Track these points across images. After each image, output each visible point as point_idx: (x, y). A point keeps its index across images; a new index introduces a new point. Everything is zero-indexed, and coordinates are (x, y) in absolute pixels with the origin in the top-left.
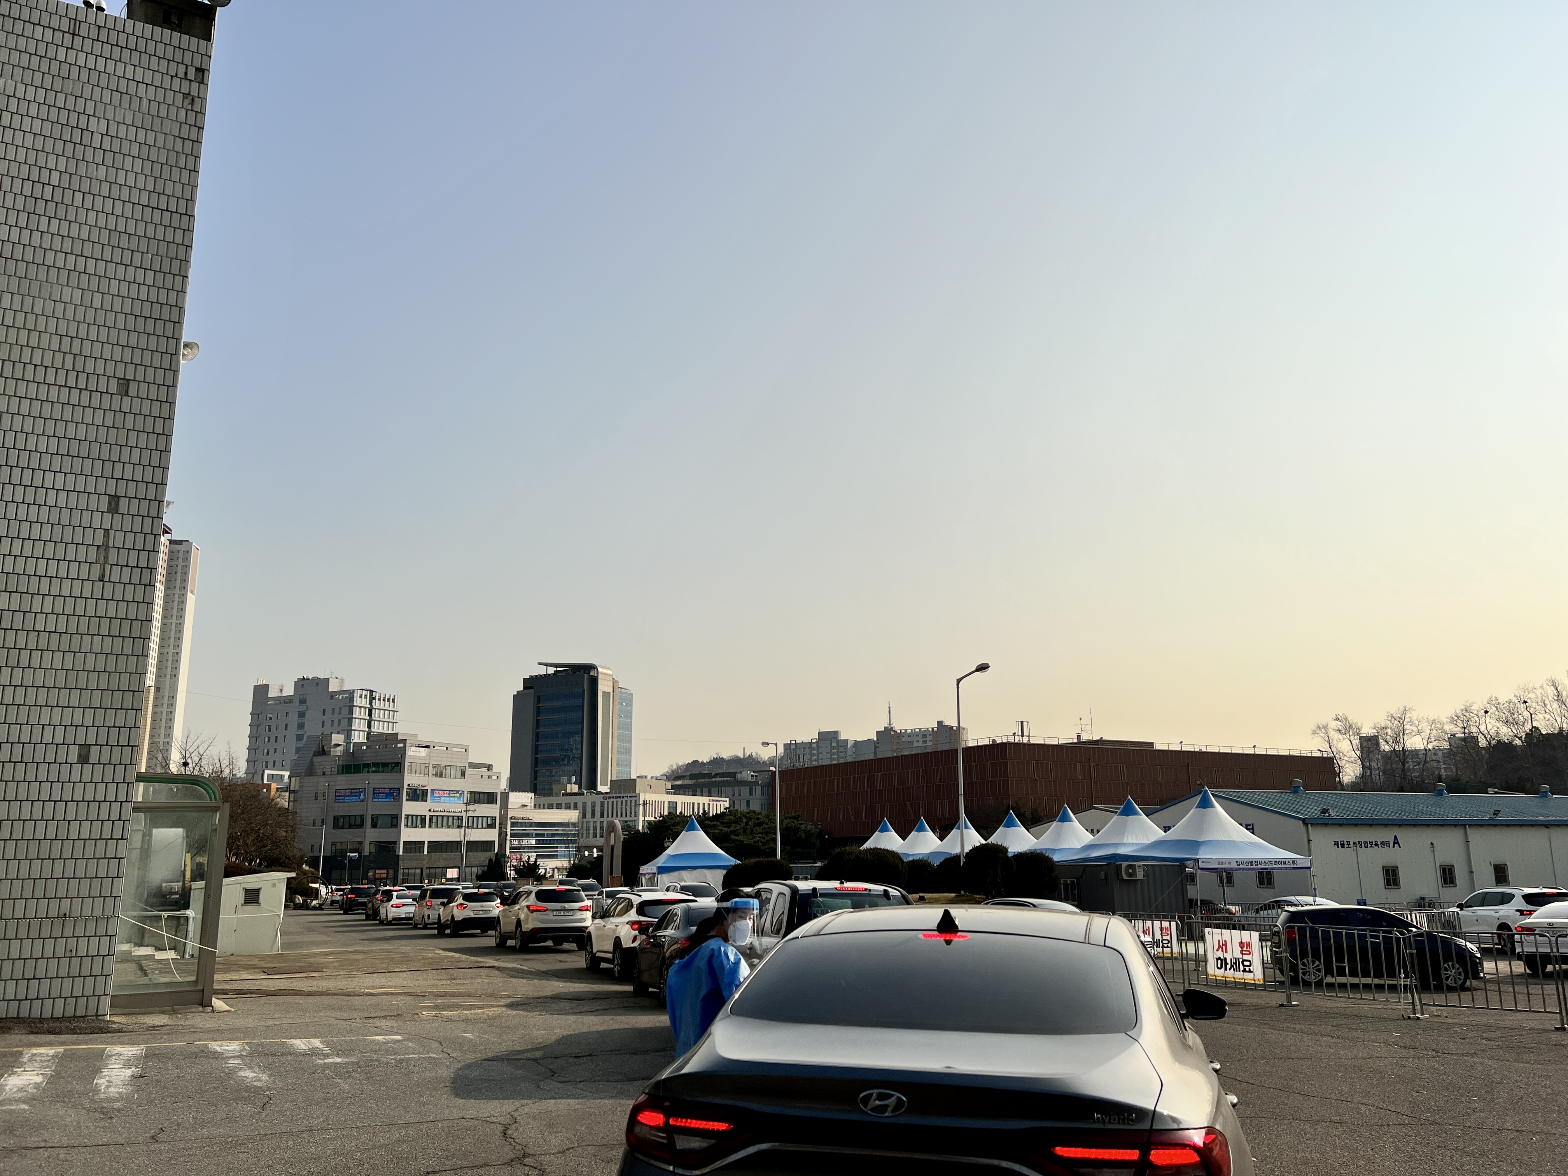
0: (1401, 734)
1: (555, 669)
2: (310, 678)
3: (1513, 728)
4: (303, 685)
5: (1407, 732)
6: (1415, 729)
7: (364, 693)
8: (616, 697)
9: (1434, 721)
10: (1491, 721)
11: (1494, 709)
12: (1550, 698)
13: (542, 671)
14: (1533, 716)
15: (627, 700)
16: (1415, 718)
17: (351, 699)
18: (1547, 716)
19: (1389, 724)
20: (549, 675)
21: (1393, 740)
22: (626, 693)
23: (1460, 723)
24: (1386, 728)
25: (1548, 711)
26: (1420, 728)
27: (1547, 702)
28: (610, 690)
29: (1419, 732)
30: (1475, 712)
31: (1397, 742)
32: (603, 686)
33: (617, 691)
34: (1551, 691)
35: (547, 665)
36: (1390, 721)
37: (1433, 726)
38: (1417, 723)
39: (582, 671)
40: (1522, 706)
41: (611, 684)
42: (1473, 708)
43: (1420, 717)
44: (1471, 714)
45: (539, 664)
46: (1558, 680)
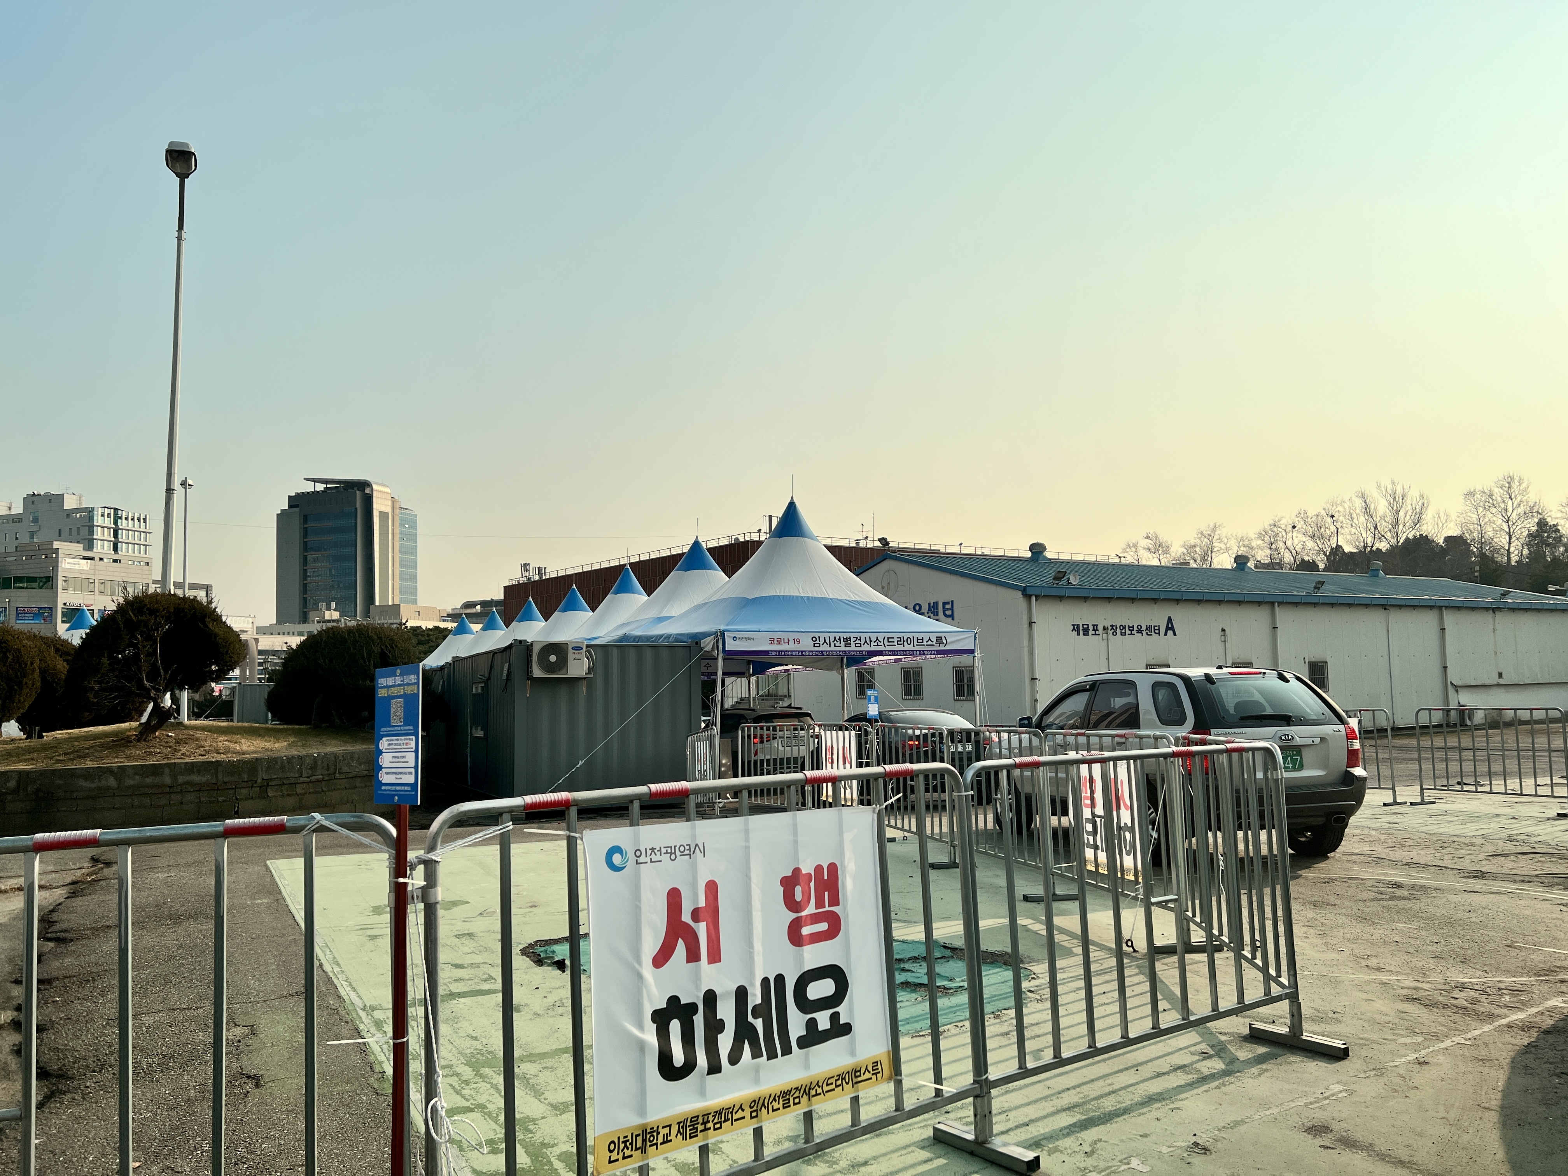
0: (1210, 552)
1: (325, 486)
2: (42, 494)
3: (1318, 542)
4: (33, 502)
5: (1215, 549)
6: (1223, 546)
7: (107, 511)
8: (397, 518)
9: (1242, 539)
10: (1298, 535)
11: (1302, 523)
12: (1358, 511)
13: (309, 487)
14: (1339, 530)
15: (409, 522)
16: (1224, 535)
17: (91, 518)
18: (1353, 530)
19: (1198, 542)
20: (318, 492)
21: (1201, 558)
22: (409, 515)
23: (1267, 538)
24: (1195, 546)
25: (1354, 524)
26: (1228, 546)
27: (1354, 515)
28: (388, 510)
29: (1227, 550)
30: (1283, 527)
31: (1204, 559)
32: (379, 505)
33: (397, 511)
34: (1359, 503)
35: (315, 481)
36: (1200, 539)
37: (1241, 543)
38: (1226, 540)
39: (356, 488)
40: (1330, 520)
41: (390, 503)
42: (1282, 522)
43: (1229, 534)
44: (1279, 529)
45: (306, 479)
46: (1367, 492)
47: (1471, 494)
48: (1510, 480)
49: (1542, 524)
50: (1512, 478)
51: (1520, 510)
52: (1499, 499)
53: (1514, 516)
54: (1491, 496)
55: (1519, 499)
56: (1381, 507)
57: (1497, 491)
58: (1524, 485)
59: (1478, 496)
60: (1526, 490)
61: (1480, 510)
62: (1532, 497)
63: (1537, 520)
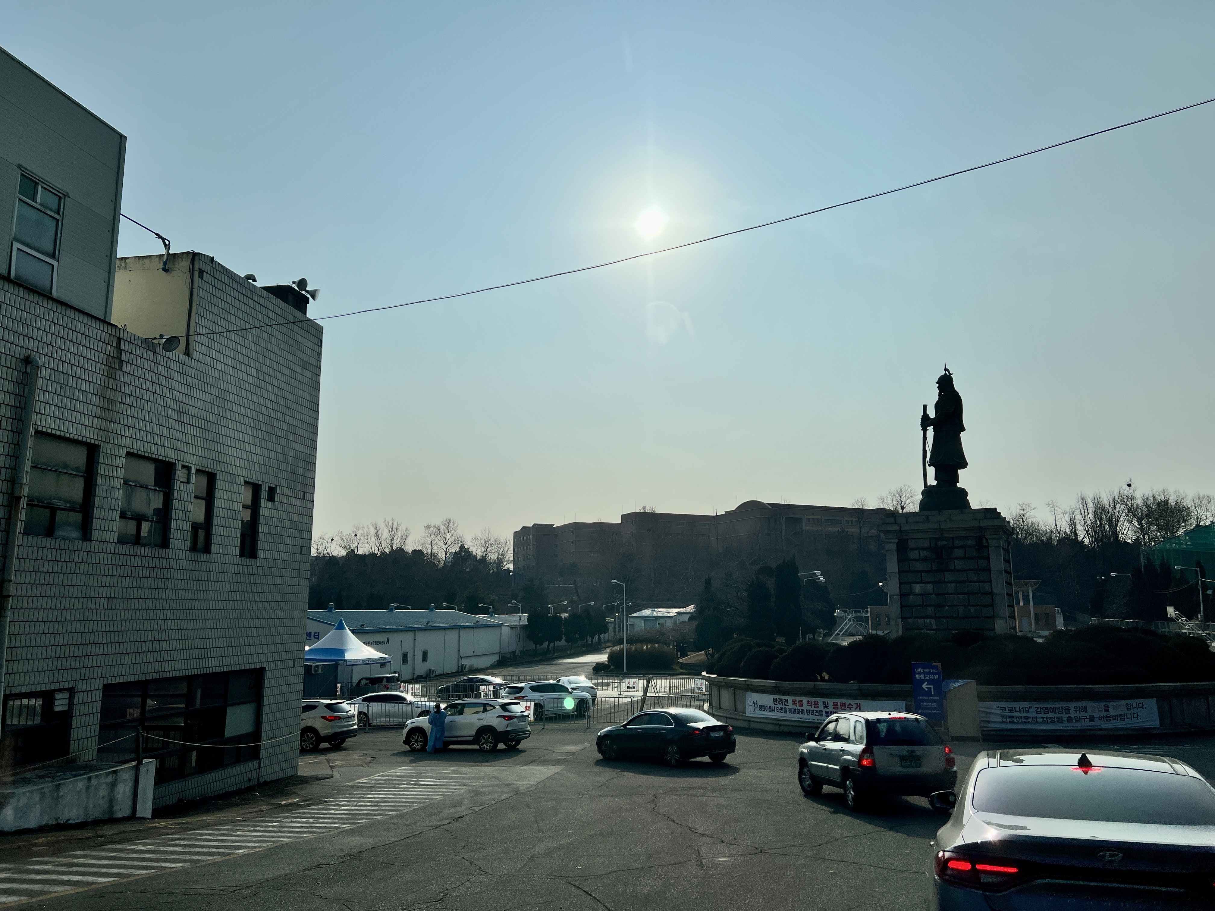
12: (371, 535)
14: (359, 545)
18: (367, 544)
25: (368, 542)
27: (369, 537)
30: (327, 540)
34: (373, 531)
40: (354, 538)
46: (378, 525)
47: (428, 527)
48: (449, 521)
49: (462, 547)
50: (450, 520)
51: (453, 539)
52: (443, 532)
53: (449, 543)
54: (439, 529)
55: (452, 532)
56: (385, 534)
57: (442, 527)
58: (455, 525)
59: (432, 529)
60: (456, 528)
61: (433, 536)
62: (459, 532)
63: (460, 545)
